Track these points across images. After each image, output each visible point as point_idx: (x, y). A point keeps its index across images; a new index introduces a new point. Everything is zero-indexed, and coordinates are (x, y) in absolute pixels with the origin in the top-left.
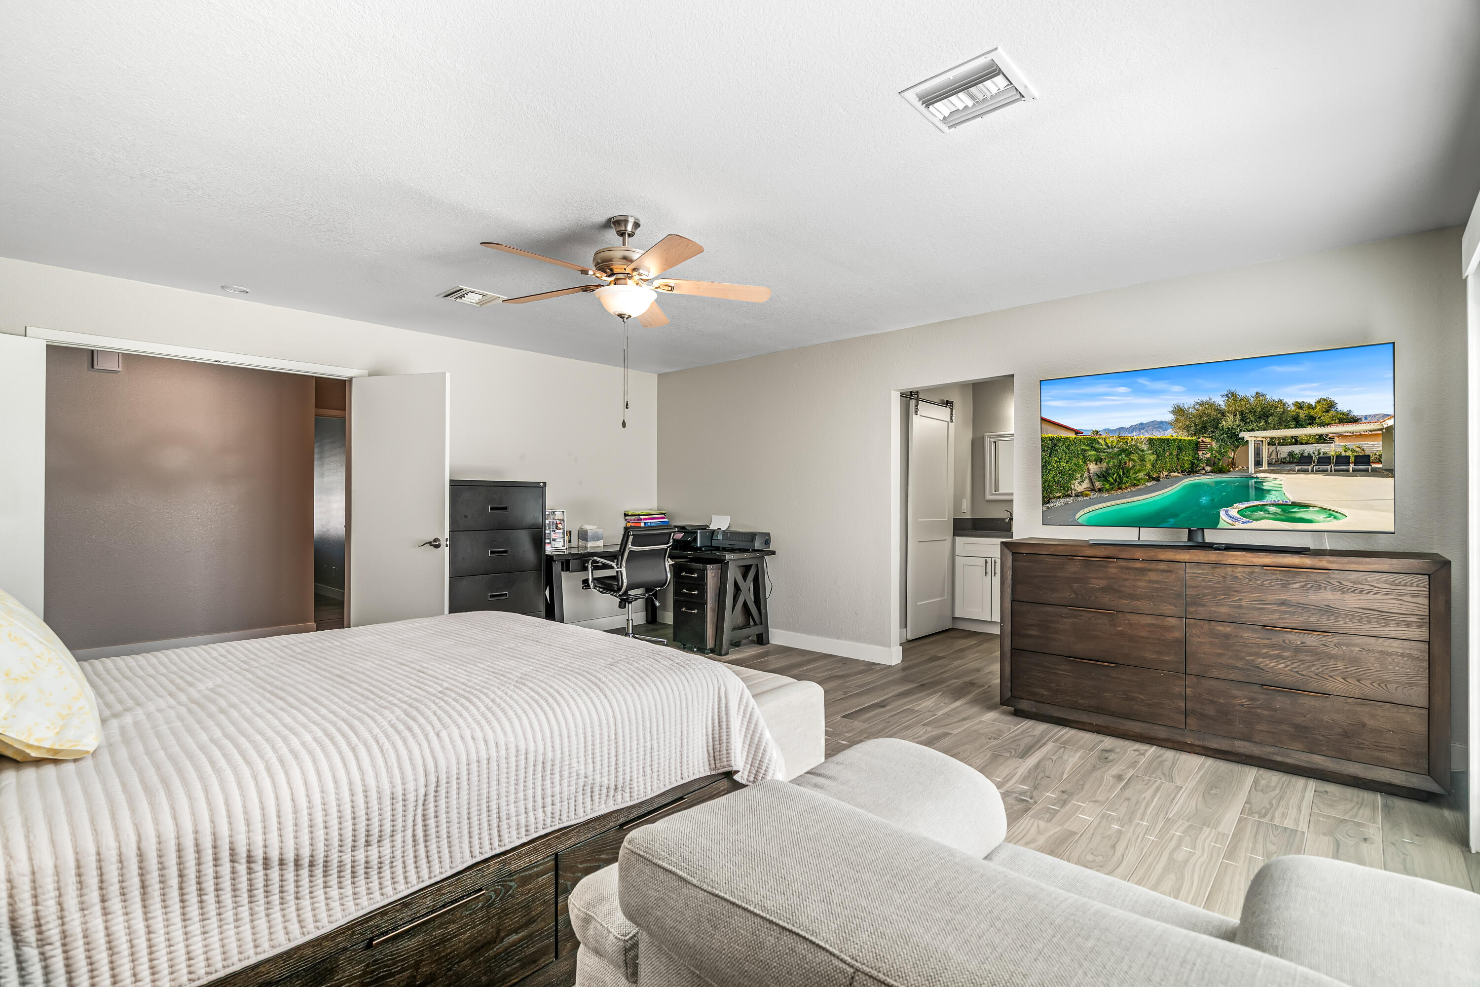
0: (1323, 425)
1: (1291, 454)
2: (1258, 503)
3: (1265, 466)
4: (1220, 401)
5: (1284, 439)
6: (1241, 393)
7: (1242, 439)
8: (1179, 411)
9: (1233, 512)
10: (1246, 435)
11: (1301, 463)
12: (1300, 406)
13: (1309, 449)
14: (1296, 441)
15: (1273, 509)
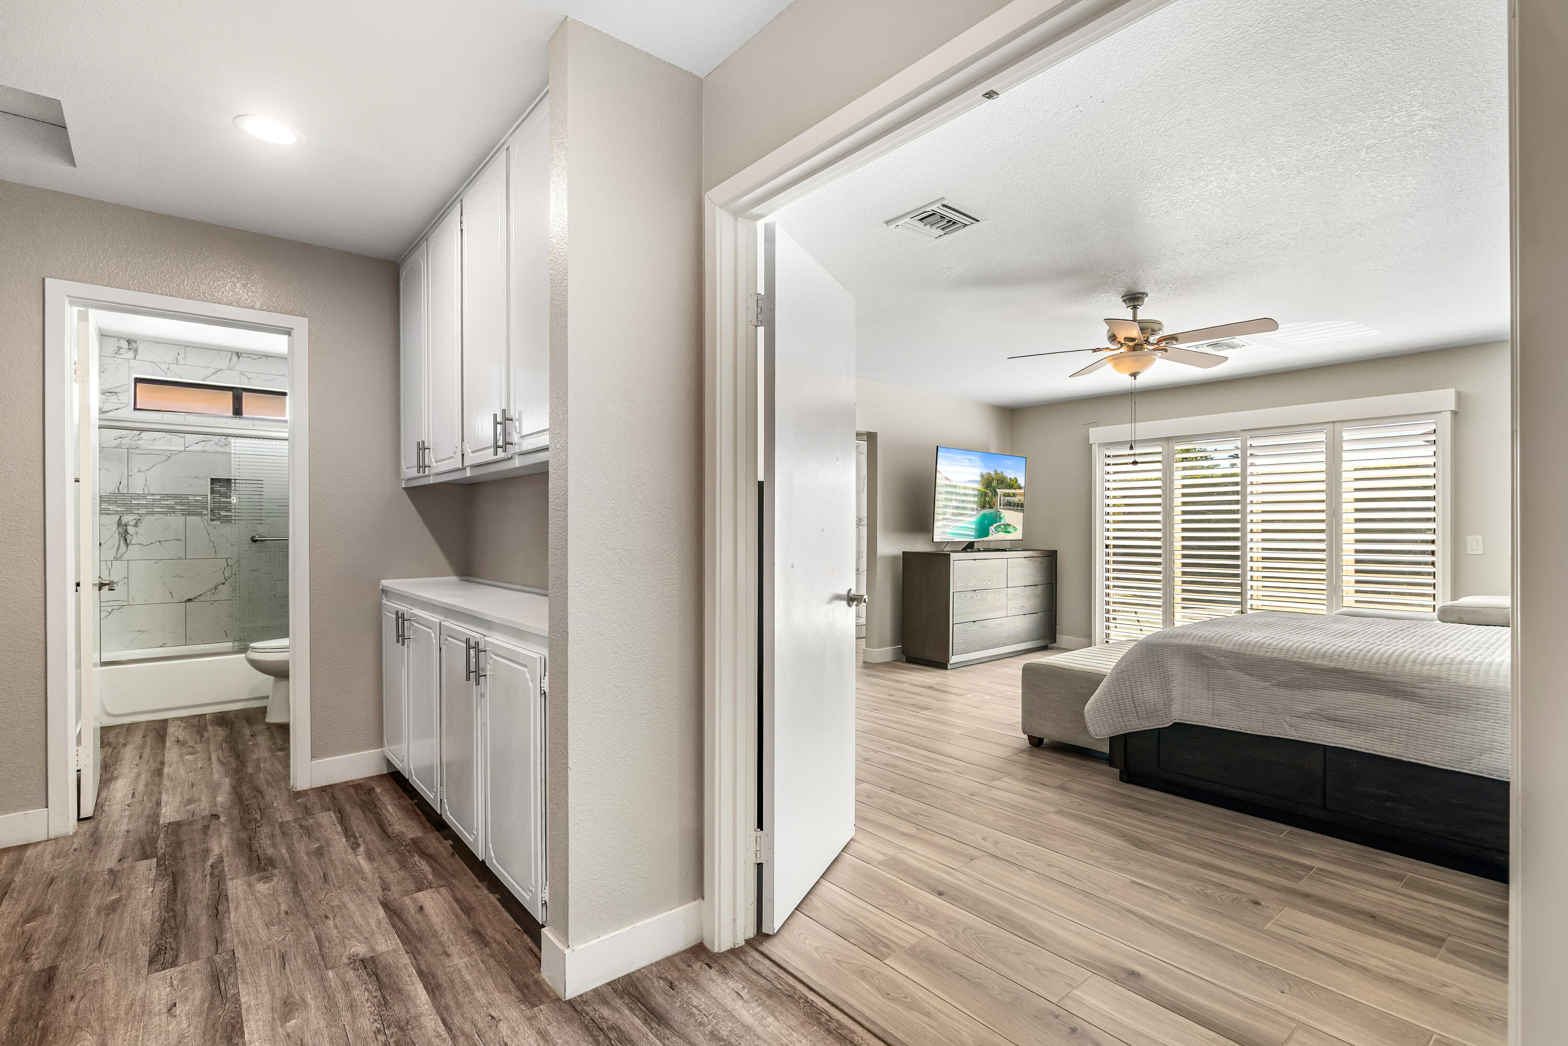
0: (1015, 489)
1: (1008, 501)
2: (999, 524)
3: (1002, 507)
4: (993, 473)
5: (1006, 493)
6: (998, 472)
7: (997, 492)
8: (982, 476)
9: (992, 528)
10: (997, 490)
11: (1009, 505)
12: (1010, 479)
13: (1011, 499)
14: (1008, 495)
15: (1002, 526)
